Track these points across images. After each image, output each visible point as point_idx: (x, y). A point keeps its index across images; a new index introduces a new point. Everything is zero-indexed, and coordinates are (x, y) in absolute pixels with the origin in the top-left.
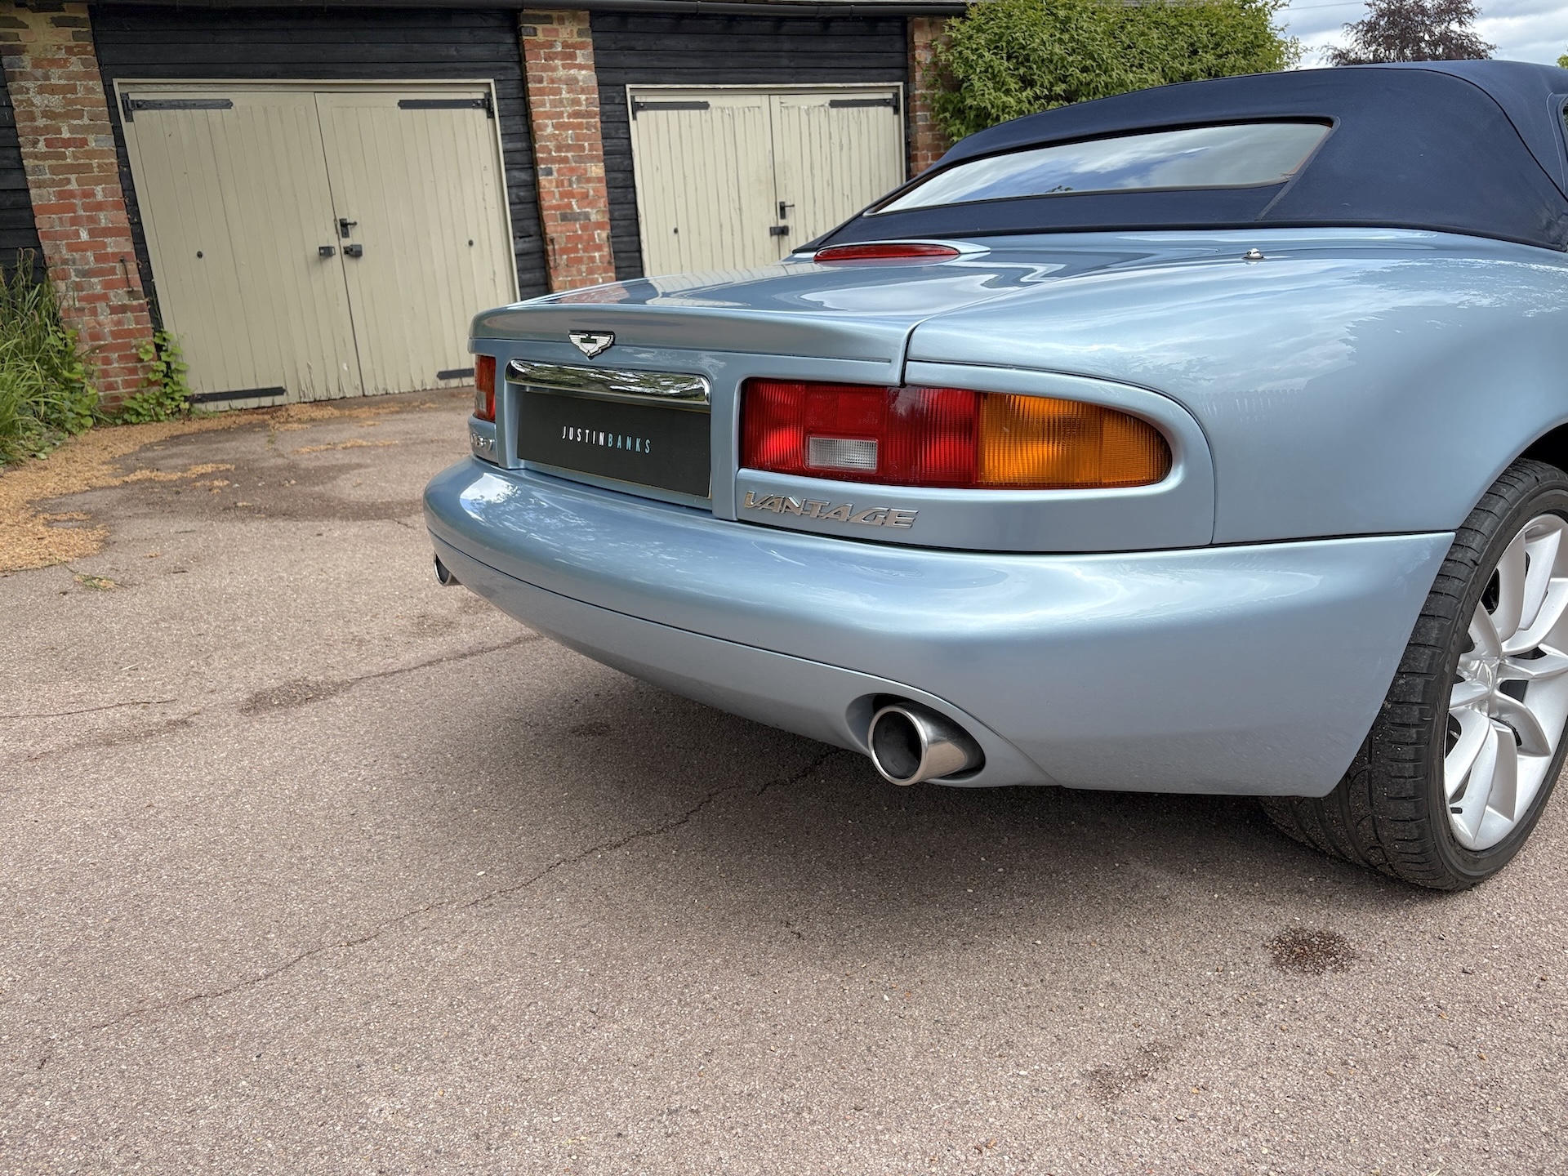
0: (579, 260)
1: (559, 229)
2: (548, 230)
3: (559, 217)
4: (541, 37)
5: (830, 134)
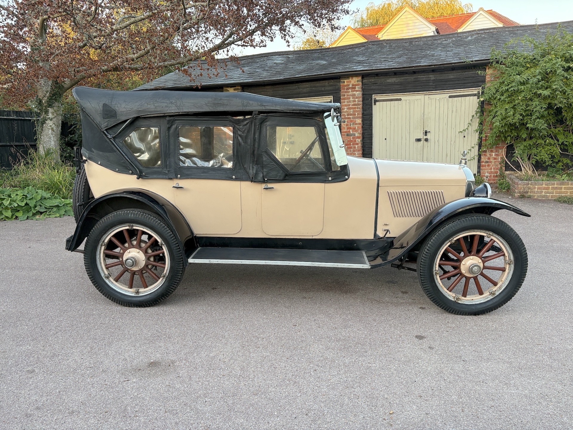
0: (351, 148)
1: (346, 138)
4: (346, 83)
5: (448, 107)
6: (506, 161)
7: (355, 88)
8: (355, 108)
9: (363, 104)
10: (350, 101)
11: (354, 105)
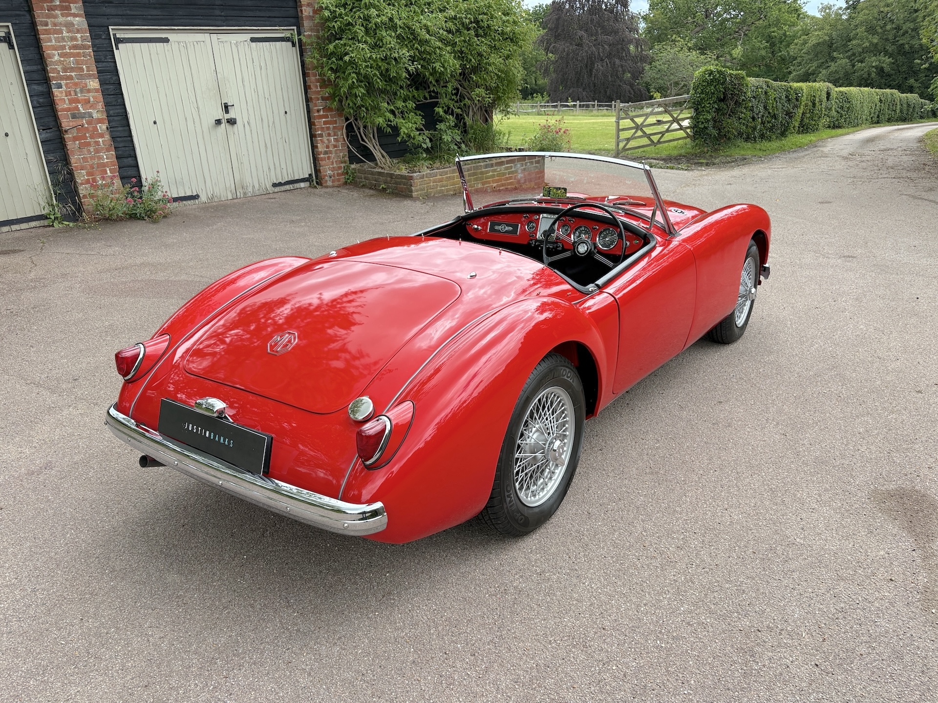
0: (89, 144)
1: (71, 124)
2: (63, 125)
3: (70, 115)
5: (253, 59)
6: (348, 147)
7: (69, 8)
8: (78, 55)
9: (93, 46)
10: (63, 38)
11: (75, 47)
